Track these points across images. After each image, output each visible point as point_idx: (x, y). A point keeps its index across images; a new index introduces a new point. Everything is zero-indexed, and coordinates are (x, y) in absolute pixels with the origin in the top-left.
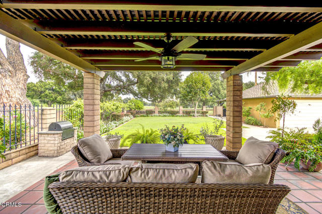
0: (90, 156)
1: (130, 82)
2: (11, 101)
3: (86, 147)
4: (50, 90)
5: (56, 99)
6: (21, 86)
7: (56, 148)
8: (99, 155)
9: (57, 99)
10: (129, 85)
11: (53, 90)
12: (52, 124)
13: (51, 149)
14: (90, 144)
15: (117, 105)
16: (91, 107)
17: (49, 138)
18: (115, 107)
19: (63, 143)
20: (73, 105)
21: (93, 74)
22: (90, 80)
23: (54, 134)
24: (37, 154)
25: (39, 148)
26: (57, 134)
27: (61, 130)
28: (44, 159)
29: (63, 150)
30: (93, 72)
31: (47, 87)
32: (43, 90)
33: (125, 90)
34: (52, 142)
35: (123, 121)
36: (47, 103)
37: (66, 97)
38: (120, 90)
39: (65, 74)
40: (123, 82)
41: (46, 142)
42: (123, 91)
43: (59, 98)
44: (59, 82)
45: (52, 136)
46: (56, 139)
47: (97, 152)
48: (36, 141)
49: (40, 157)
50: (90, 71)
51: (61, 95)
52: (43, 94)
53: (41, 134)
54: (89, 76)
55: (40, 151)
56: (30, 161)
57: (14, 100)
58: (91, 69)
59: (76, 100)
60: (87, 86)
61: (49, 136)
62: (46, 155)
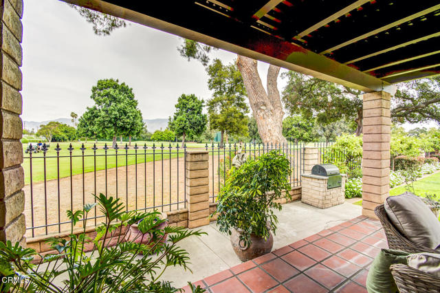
0: (409, 230)
1: (427, 98)
2: (272, 139)
3: (401, 212)
4: (296, 126)
5: (302, 135)
6: (279, 124)
7: (321, 197)
8: (427, 233)
9: (304, 136)
10: (427, 104)
11: (299, 125)
12: (315, 167)
13: (316, 197)
14: (408, 209)
15: (410, 142)
16: (376, 146)
17: (312, 183)
18: (405, 146)
19: (328, 193)
20: (336, 143)
21: (380, 93)
22: (375, 104)
23: (318, 179)
24: (300, 199)
25: (303, 193)
26: (323, 180)
27: (326, 175)
28: (308, 206)
29: (328, 202)
30: (379, 90)
31: (294, 123)
32: (289, 126)
33: (417, 114)
34: (316, 188)
35: (421, 172)
36: (293, 140)
37: (314, 133)
38: (405, 115)
39: (316, 104)
40: (412, 99)
41: (310, 187)
42: (413, 116)
43: (306, 135)
44: (308, 115)
45: (316, 181)
46: (322, 185)
47: (422, 227)
48: (299, 184)
49: (303, 202)
50: (374, 89)
51: (307, 131)
52: (290, 131)
53: (305, 177)
54: (374, 96)
55: (303, 197)
56: (295, 205)
57: (274, 138)
58: (377, 85)
59: (341, 135)
60: (370, 114)
61: (313, 180)
62: (310, 203)
